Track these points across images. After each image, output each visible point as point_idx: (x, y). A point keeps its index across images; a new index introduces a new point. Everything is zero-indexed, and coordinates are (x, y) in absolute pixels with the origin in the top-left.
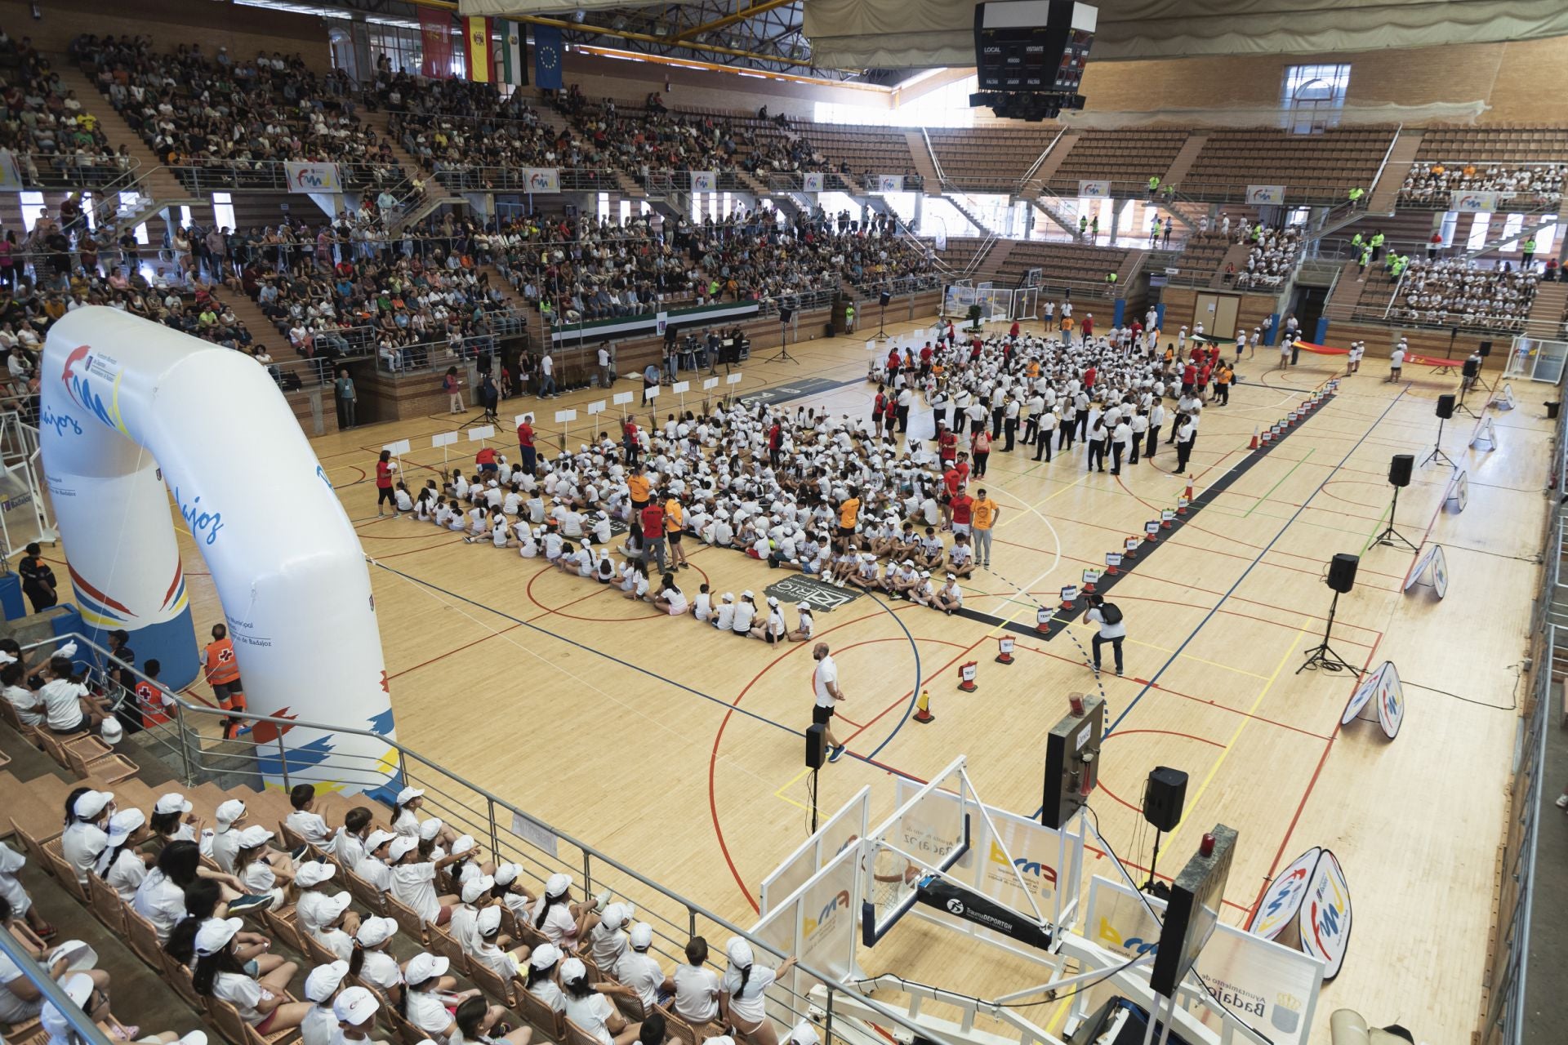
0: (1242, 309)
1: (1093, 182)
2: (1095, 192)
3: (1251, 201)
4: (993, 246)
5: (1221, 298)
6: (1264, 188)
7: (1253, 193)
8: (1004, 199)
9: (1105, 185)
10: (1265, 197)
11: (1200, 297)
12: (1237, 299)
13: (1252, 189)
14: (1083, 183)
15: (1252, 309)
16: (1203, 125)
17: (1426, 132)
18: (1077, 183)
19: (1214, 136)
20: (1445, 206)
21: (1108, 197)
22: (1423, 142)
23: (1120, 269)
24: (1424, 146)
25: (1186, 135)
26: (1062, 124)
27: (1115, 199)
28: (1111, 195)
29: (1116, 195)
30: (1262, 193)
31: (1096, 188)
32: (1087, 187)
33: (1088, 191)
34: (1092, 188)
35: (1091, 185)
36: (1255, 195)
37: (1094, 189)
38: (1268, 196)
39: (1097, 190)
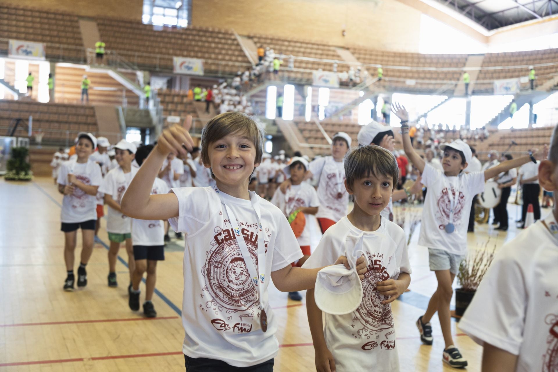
1: (26, 44)
2: (28, 53)
6: (187, 60)
7: (178, 64)
9: (38, 47)
13: (177, 61)
14: (14, 44)
16: (83, 13)
17: (250, 37)
18: (7, 43)
19: (101, 22)
20: (309, 82)
21: (43, 58)
22: (255, 43)
23: (99, 122)
24: (259, 45)
25: (76, 19)
27: (51, 61)
28: (47, 57)
29: (52, 58)
30: (186, 64)
31: (29, 50)
32: (18, 48)
33: (20, 51)
34: (24, 48)
35: (22, 46)
36: (181, 66)
37: (26, 50)
38: (191, 68)
39: (31, 52)
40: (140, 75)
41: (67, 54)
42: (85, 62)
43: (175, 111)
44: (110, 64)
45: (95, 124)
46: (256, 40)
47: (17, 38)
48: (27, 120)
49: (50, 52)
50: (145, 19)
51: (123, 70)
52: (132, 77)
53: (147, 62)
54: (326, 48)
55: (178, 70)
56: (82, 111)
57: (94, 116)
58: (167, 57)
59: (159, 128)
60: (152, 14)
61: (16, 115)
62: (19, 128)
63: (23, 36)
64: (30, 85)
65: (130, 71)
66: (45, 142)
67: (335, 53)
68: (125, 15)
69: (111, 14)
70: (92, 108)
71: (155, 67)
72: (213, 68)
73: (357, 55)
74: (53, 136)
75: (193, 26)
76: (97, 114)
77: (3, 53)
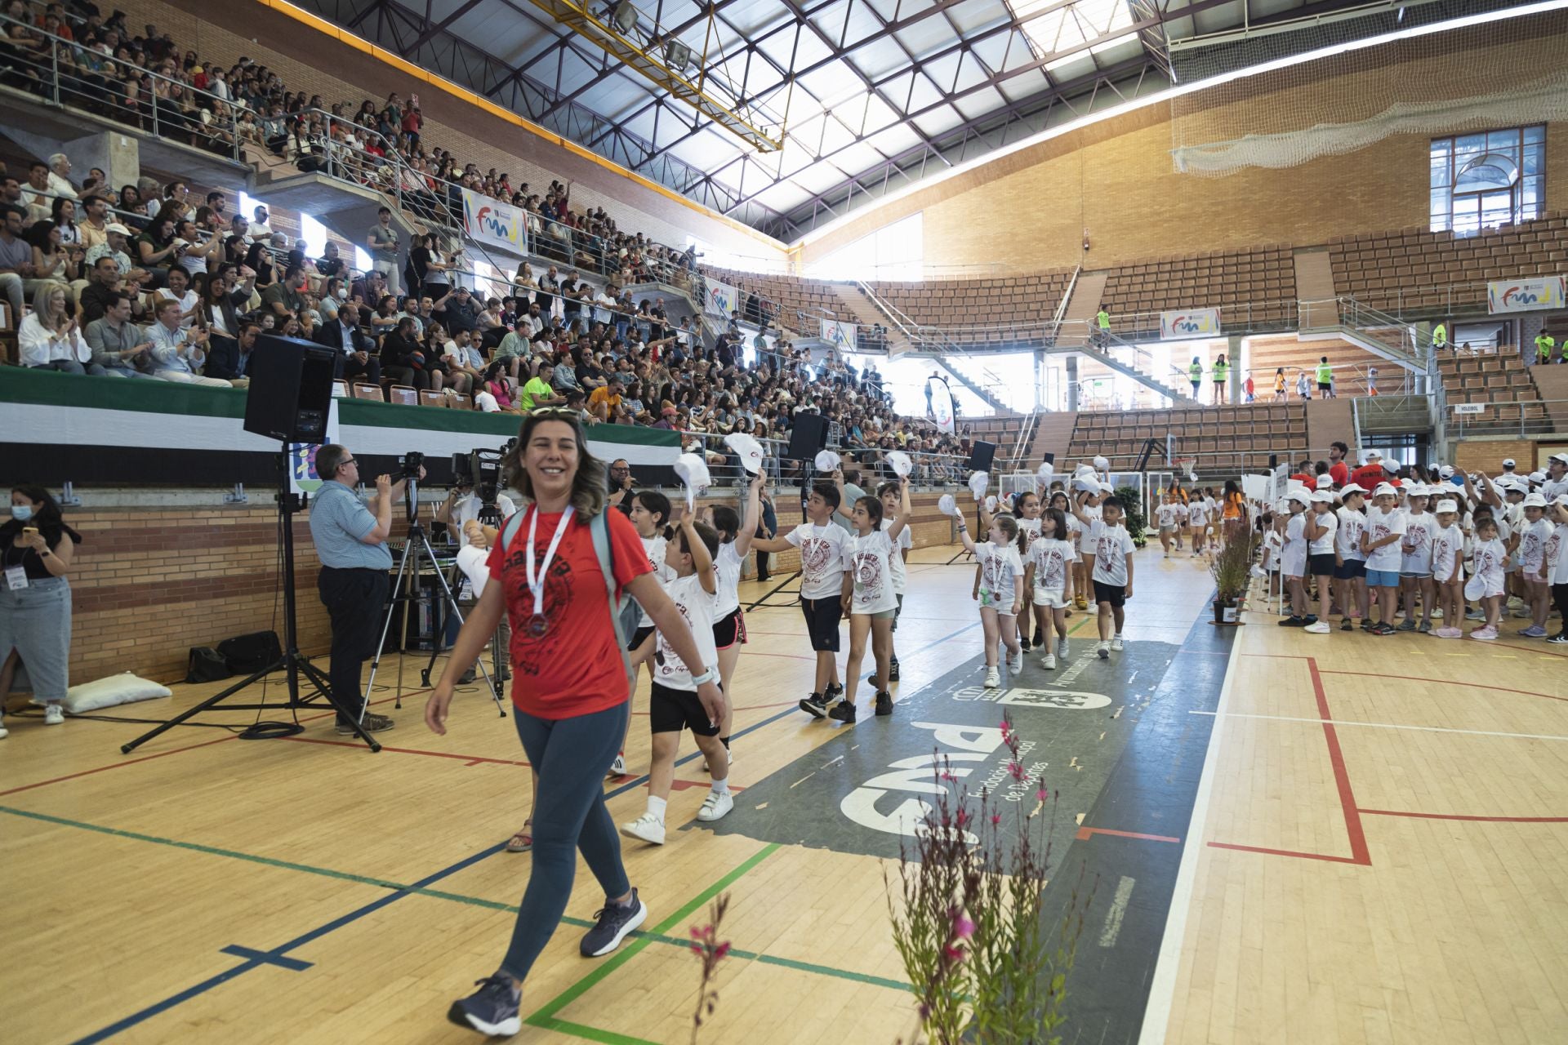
1: (1188, 314)
2: (1190, 328)
3: (1498, 308)
4: (1036, 425)
6: (1520, 283)
7: (1498, 295)
8: (1029, 357)
9: (1208, 316)
10: (1527, 299)
13: (1497, 289)
14: (1168, 317)
16: (1305, 240)
18: (1159, 319)
19: (1339, 248)
21: (1218, 333)
23: (1310, 431)
25: (1290, 253)
26: (1069, 265)
27: (1230, 335)
28: (1223, 329)
29: (1233, 329)
30: (1519, 293)
31: (1192, 322)
32: (1176, 323)
33: (1178, 329)
34: (1185, 322)
35: (1182, 318)
36: (1505, 298)
37: (1188, 324)
38: (1534, 298)
39: (1196, 326)
40: (1412, 330)
41: (1261, 319)
42: (1294, 326)
43: (1481, 391)
44: (1343, 320)
45: (1305, 435)
47: (1177, 309)
48: (1165, 440)
49: (1231, 319)
50: (1436, 226)
51: (1371, 329)
52: (1393, 339)
53: (1427, 302)
56: (1280, 414)
57: (1304, 419)
58: (1474, 285)
59: (1441, 429)
60: (1451, 215)
61: (1144, 434)
62: (1155, 455)
63: (1189, 301)
65: (1389, 327)
68: (1389, 226)
69: (1359, 230)
71: (1446, 311)
74: (1218, 464)
75: (1552, 213)
76: (1310, 416)
77: (1153, 335)
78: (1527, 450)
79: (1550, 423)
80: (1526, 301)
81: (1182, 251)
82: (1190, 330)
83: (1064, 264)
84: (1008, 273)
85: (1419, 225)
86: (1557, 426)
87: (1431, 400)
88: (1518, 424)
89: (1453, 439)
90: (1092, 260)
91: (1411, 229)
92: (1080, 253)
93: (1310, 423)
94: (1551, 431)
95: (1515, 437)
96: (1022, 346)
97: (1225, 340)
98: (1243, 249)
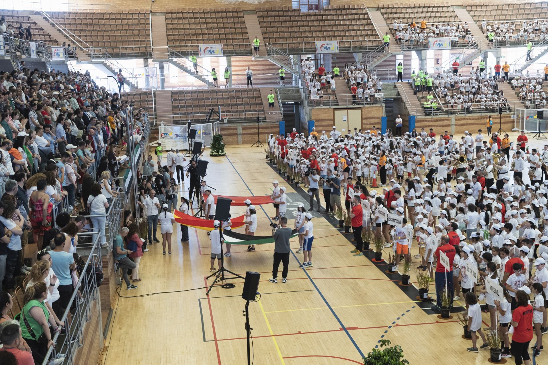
0: (364, 116)
1: (210, 46)
2: (212, 52)
5: (350, 111)
6: (325, 41)
7: (319, 46)
9: (218, 47)
10: (327, 48)
11: (336, 112)
12: (359, 111)
13: (318, 44)
14: (202, 47)
15: (370, 116)
17: (378, 9)
18: (198, 46)
19: (260, 14)
20: (426, 47)
21: (222, 55)
22: (383, 14)
24: (385, 16)
25: (241, 14)
26: (145, 8)
27: (227, 56)
28: (224, 54)
29: (228, 54)
30: (325, 46)
31: (212, 50)
32: (205, 50)
33: (206, 52)
34: (209, 49)
35: (208, 48)
36: (321, 47)
37: (210, 50)
38: (329, 48)
39: (213, 51)
40: (291, 56)
41: (237, 48)
42: (251, 53)
44: (269, 52)
45: (262, 103)
46: (383, 11)
47: (203, 42)
49: (226, 49)
50: (294, 5)
53: (296, 47)
54: (445, 9)
55: (319, 51)
56: (251, 94)
57: (260, 97)
58: (311, 40)
60: (299, 2)
63: (206, 37)
64: (215, 77)
66: (230, 121)
67: (453, 14)
68: (278, 5)
69: (267, 5)
70: (259, 90)
71: (302, 51)
72: (347, 45)
73: (472, 13)
74: (234, 117)
75: (332, 6)
76: (262, 95)
77: (196, 54)
78: (332, 111)
79: (337, 102)
80: (327, 49)
81: (196, 7)
82: (211, 53)
83: (142, 8)
84: (115, 10)
85: (288, 6)
86: (340, 103)
87: (302, 91)
88: (329, 103)
89: (311, 108)
90: (156, 7)
91: (286, 7)
92: (150, 3)
93: (262, 98)
94: (338, 105)
95: (328, 107)
96: (137, 56)
97: (225, 58)
98: (223, 9)
